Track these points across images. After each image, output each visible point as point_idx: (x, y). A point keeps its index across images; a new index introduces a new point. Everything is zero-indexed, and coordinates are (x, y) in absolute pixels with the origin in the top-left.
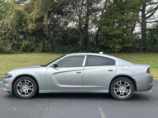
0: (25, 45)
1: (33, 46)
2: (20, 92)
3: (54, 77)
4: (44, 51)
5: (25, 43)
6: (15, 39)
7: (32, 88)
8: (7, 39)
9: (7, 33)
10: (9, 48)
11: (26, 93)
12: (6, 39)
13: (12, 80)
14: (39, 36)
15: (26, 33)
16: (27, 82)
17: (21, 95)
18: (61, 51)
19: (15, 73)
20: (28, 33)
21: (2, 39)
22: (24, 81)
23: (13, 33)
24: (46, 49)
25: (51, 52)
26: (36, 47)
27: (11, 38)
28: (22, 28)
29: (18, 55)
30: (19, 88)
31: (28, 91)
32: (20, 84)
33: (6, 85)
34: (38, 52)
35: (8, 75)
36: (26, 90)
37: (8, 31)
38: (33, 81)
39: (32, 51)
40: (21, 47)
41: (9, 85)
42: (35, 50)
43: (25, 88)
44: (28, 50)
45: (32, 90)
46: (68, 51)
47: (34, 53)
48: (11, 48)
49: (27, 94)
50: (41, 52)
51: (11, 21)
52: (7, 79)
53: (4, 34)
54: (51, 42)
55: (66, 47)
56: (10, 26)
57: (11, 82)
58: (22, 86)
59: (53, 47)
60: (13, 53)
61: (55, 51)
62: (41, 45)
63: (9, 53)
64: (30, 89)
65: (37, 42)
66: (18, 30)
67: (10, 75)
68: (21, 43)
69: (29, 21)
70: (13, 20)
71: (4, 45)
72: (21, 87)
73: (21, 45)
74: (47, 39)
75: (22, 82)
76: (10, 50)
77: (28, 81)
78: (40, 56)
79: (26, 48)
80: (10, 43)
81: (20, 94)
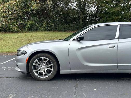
0: (30, 25)
1: (37, 25)
2: (37, 72)
3: (79, 54)
4: (47, 30)
5: (30, 22)
6: (21, 19)
7: (51, 67)
8: (14, 19)
9: (13, 13)
10: (16, 28)
11: (44, 73)
12: (12, 19)
13: (26, 58)
14: (42, 15)
15: (30, 13)
16: (45, 60)
17: (39, 76)
18: (63, 30)
19: (30, 49)
20: (33, 14)
21: (9, 20)
22: (41, 59)
23: (19, 13)
24: (49, 28)
25: (54, 30)
26: (40, 26)
27: (18, 18)
28: (27, 9)
29: (24, 33)
30: (35, 68)
31: (47, 71)
32: (37, 62)
33: (19, 64)
34: (42, 31)
35: (21, 51)
36: (44, 70)
37: (15, 11)
38: (53, 58)
39: (36, 30)
40: (27, 26)
41: (23, 64)
42: (39, 29)
43: (43, 68)
44: (33, 29)
45: (52, 70)
46: (69, 30)
47: (39, 32)
48: (17, 28)
49: (46, 75)
50: (45, 30)
51: (17, 2)
52: (20, 57)
53: (11, 14)
54: (54, 21)
55: (68, 25)
56: (15, 7)
57: (25, 60)
58: (39, 65)
59: (55, 26)
60: (19, 32)
61: (57, 29)
62: (44, 24)
63: (16, 32)
64: (49, 68)
65: (41, 21)
66: (23, 11)
67: (24, 52)
68: (26, 23)
69: (33, 2)
70: (18, 1)
71: (11, 24)
72: (37, 66)
73: (26, 24)
74: (50, 19)
75: (39, 60)
76: (17, 29)
77: (46, 58)
78: (45, 35)
79: (31, 27)
80: (17, 23)
81: (37, 75)
